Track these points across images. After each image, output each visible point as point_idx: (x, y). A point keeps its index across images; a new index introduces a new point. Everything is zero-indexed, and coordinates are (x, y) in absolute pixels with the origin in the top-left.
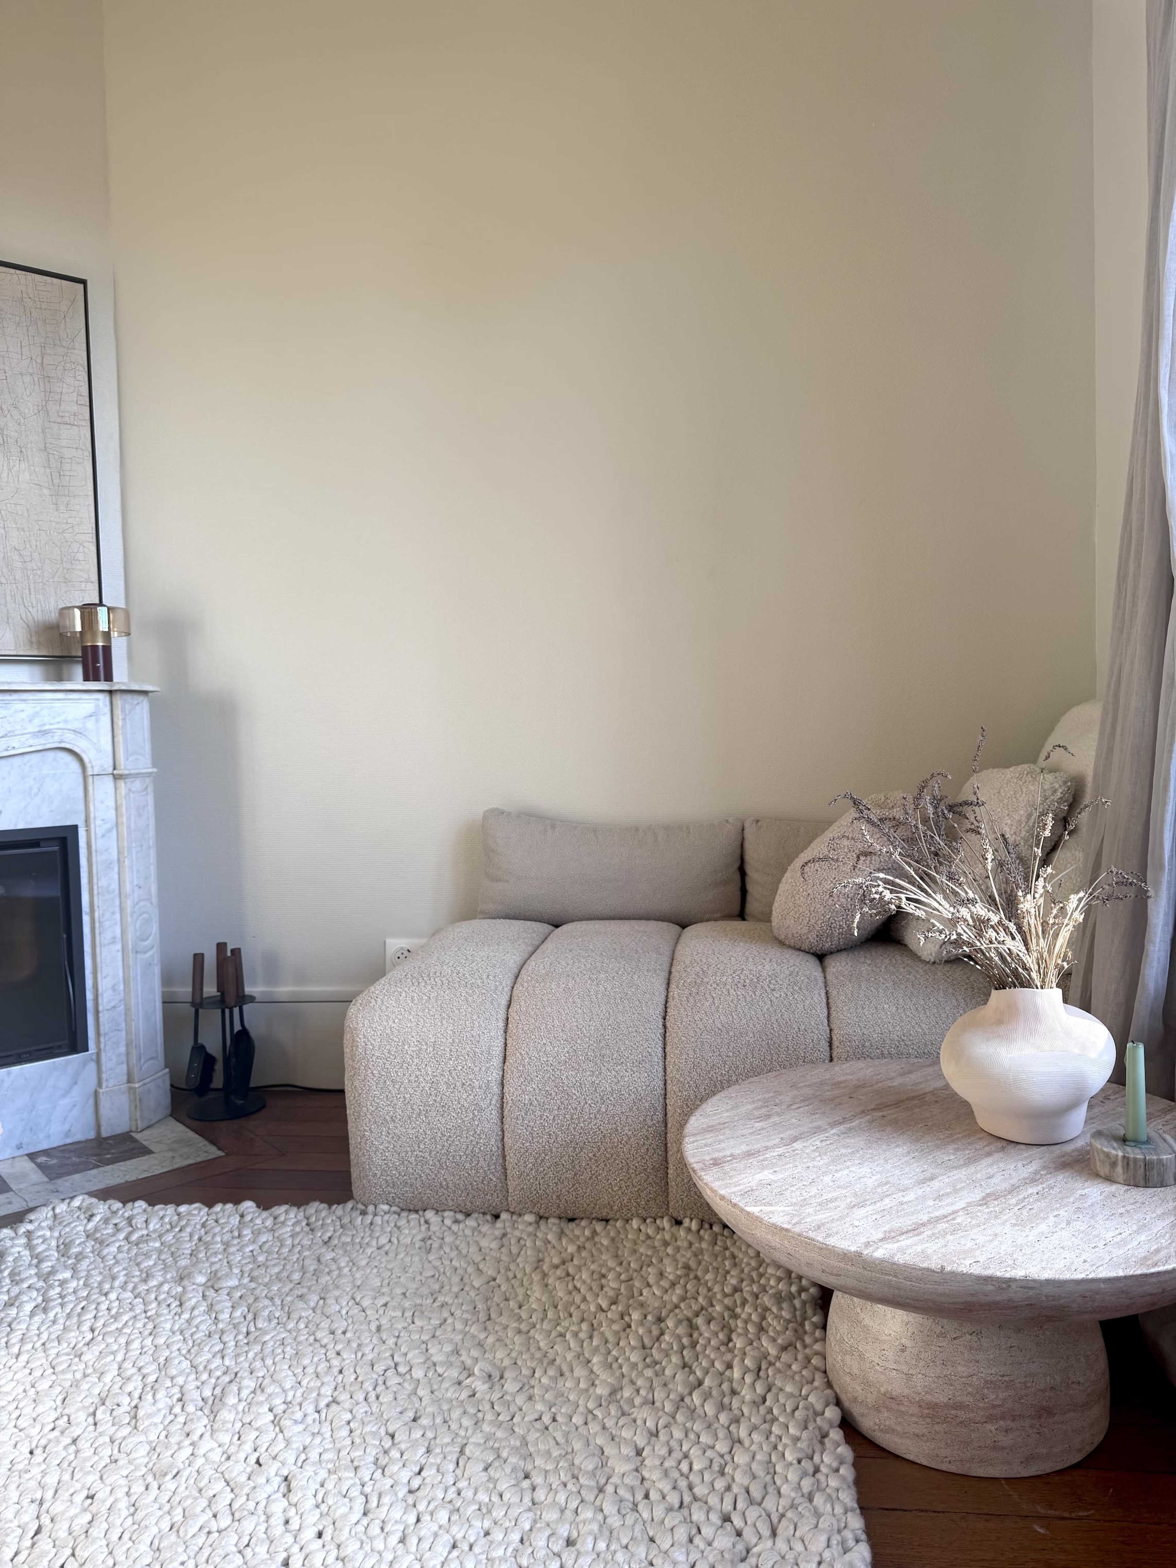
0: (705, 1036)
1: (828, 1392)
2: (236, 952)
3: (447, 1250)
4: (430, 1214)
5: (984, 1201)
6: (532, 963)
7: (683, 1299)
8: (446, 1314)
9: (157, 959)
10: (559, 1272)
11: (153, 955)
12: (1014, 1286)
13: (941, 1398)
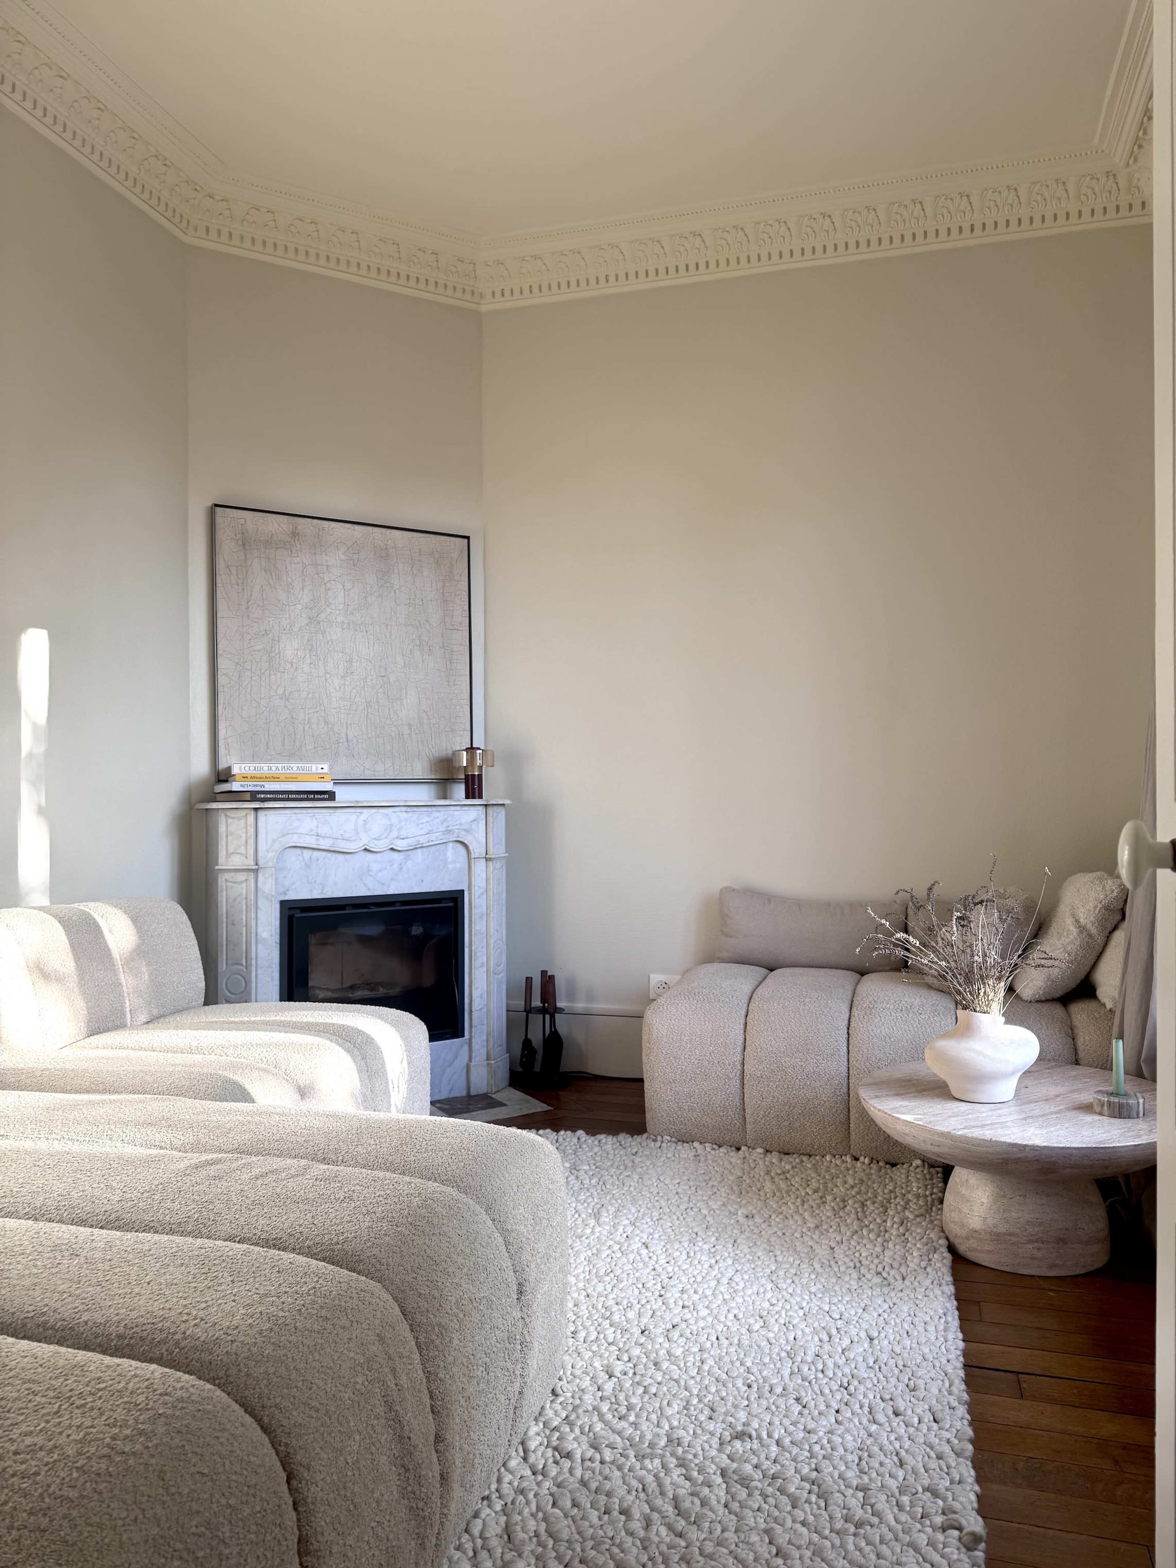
0: (875, 1040)
1: (942, 1234)
2: (552, 978)
3: (710, 1162)
4: (696, 1144)
5: (1025, 1119)
6: (760, 991)
7: (858, 1193)
8: (715, 1190)
9: (504, 980)
10: (781, 1177)
11: (503, 976)
12: (1027, 1149)
13: (1002, 1229)
